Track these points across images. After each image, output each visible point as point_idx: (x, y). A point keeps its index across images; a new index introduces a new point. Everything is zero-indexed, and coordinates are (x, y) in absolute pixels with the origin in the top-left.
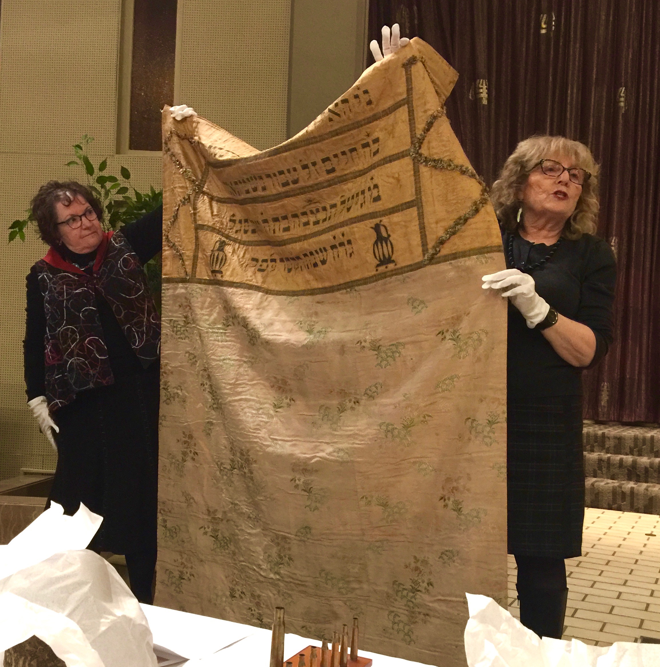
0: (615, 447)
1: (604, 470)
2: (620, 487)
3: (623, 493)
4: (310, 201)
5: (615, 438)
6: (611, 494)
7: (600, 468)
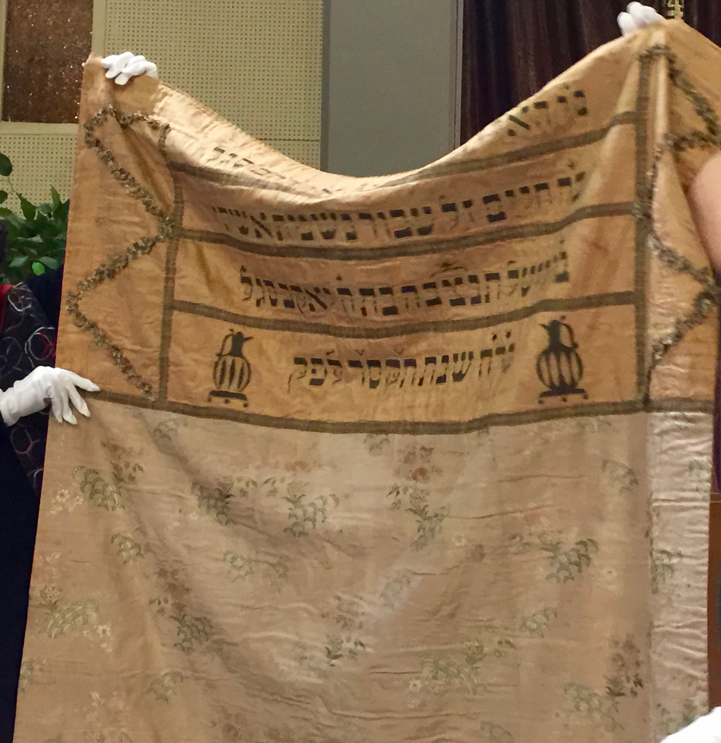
4: (446, 266)
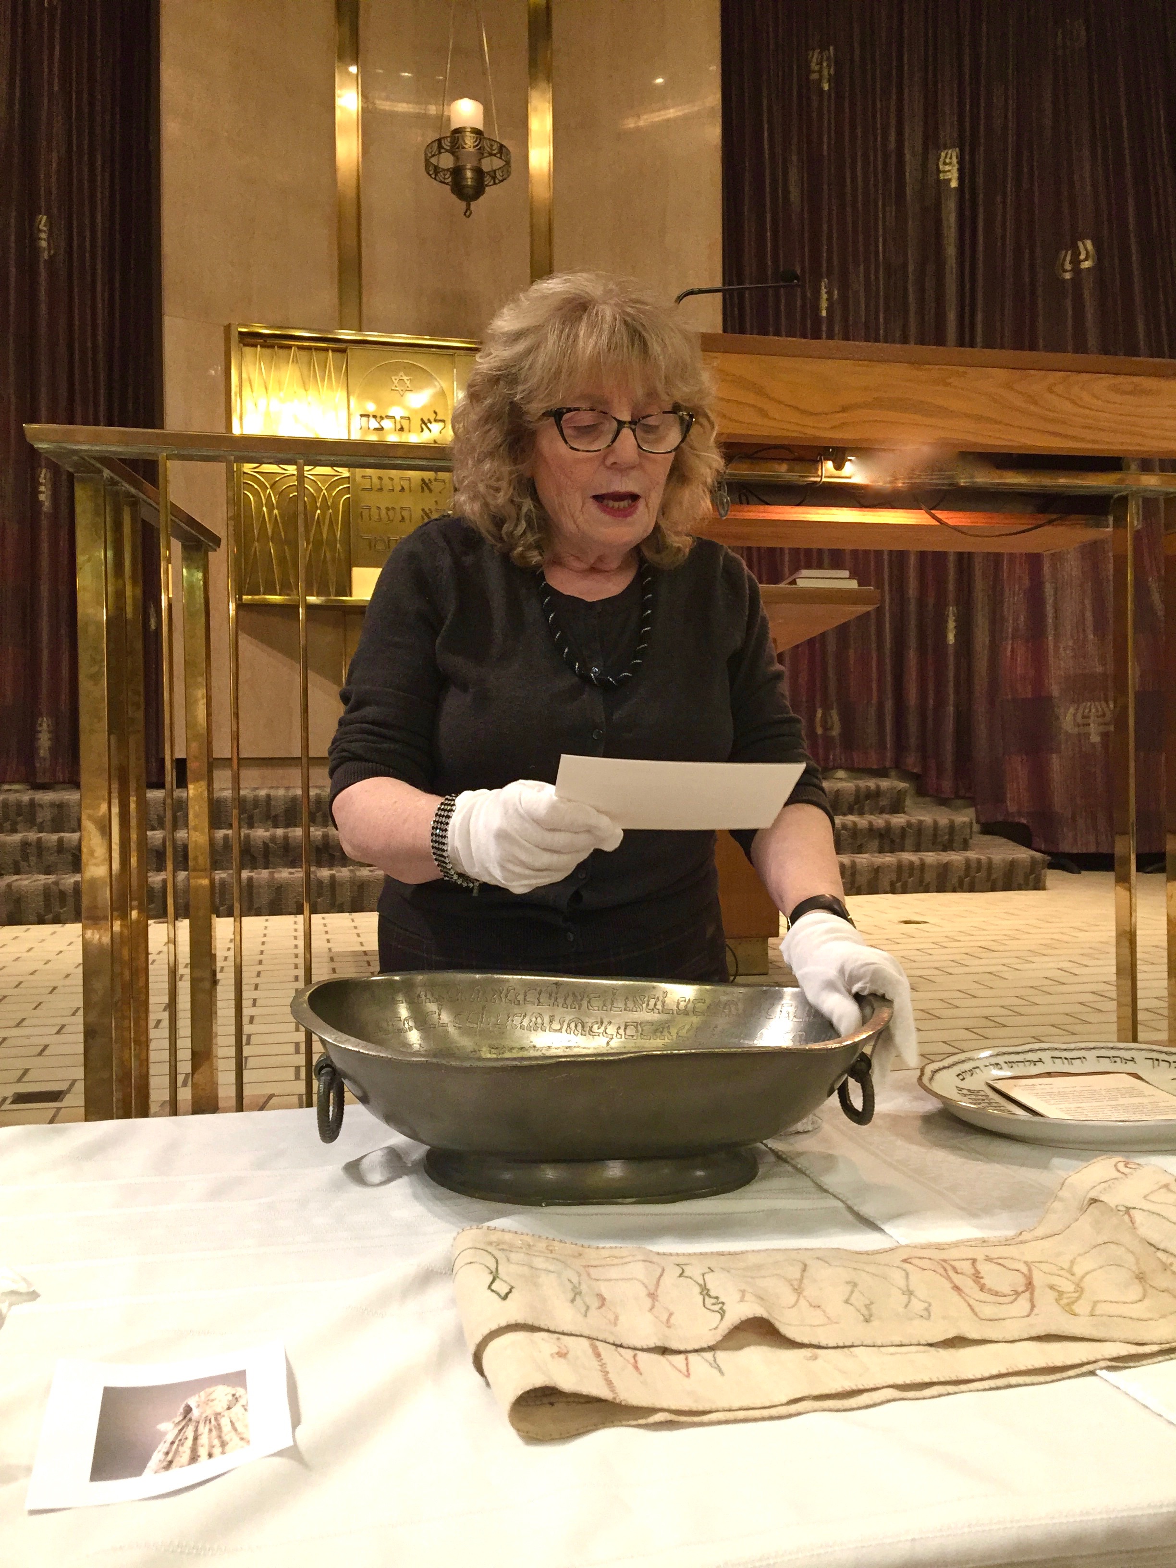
0: (53, 820)
1: (33, 859)
2: (56, 883)
3: (62, 894)
5: (53, 805)
6: (41, 898)
7: (25, 857)
